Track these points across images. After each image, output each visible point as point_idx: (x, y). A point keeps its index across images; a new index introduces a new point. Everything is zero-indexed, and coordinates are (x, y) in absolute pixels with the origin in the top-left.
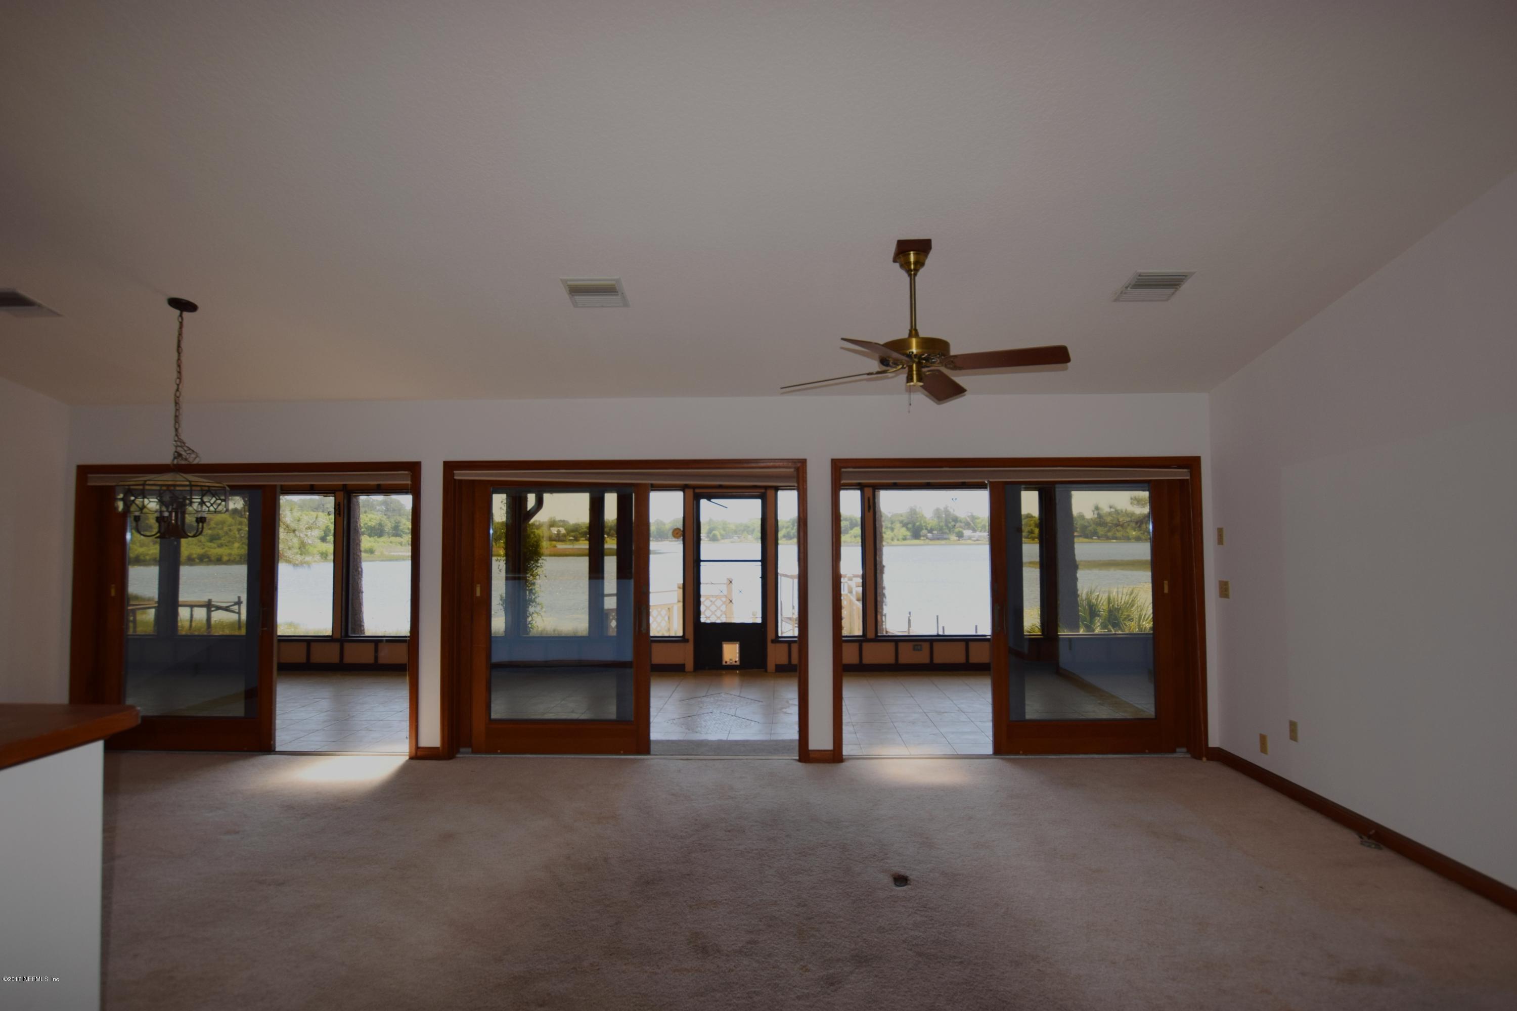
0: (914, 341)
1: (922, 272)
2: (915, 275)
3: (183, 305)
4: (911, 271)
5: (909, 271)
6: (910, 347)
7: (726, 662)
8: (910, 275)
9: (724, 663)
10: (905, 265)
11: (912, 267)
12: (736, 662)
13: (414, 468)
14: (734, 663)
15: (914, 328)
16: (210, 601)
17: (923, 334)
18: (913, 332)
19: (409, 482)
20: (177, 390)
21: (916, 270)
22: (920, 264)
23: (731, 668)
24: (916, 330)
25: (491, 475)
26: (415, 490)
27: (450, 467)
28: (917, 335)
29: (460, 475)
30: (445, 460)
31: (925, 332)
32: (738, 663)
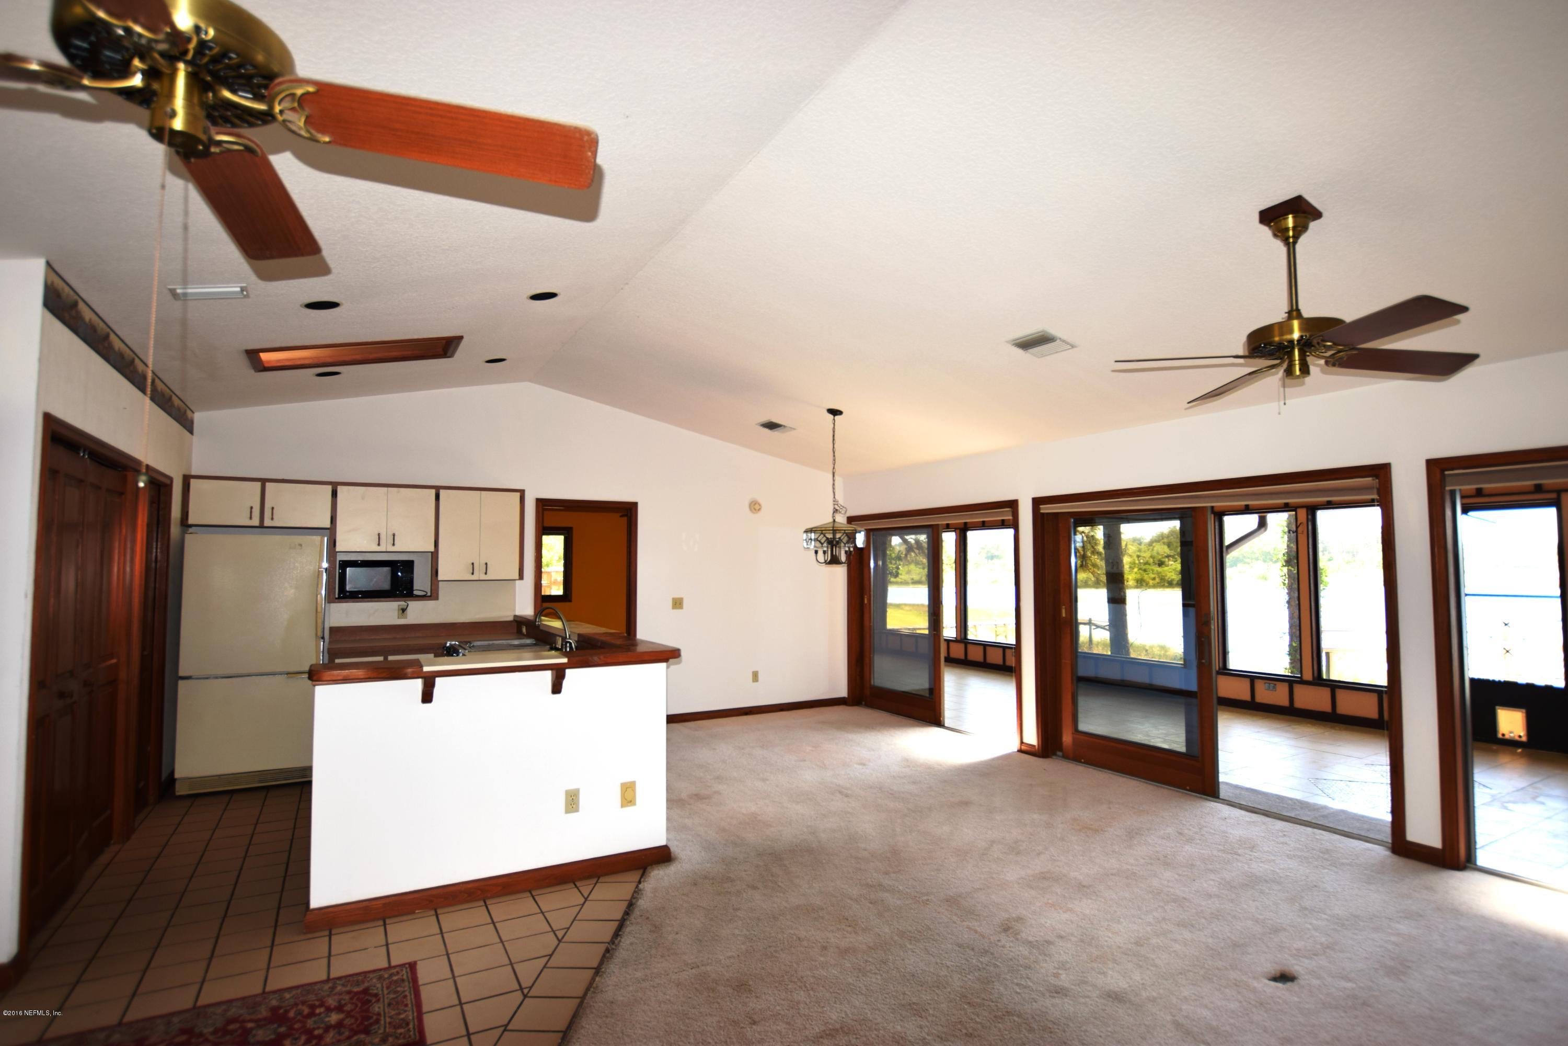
0: (1296, 324)
1: (1303, 240)
2: (1295, 243)
3: (834, 412)
4: (1289, 237)
5: (1286, 240)
6: (1291, 331)
7: (1503, 735)
8: (1287, 243)
9: (1500, 736)
10: (1281, 233)
11: (1291, 233)
12: (1520, 737)
13: (1013, 505)
14: (1517, 738)
15: (1294, 307)
16: (1090, 620)
17: (1307, 312)
18: (1294, 312)
19: (1011, 518)
20: (834, 468)
21: (1296, 237)
22: (1300, 229)
23: (1511, 744)
24: (1298, 310)
25: (1089, 506)
26: (1014, 524)
27: (1037, 502)
28: (1299, 315)
29: (1046, 509)
30: (1033, 497)
31: (1309, 310)
32: (1524, 739)
